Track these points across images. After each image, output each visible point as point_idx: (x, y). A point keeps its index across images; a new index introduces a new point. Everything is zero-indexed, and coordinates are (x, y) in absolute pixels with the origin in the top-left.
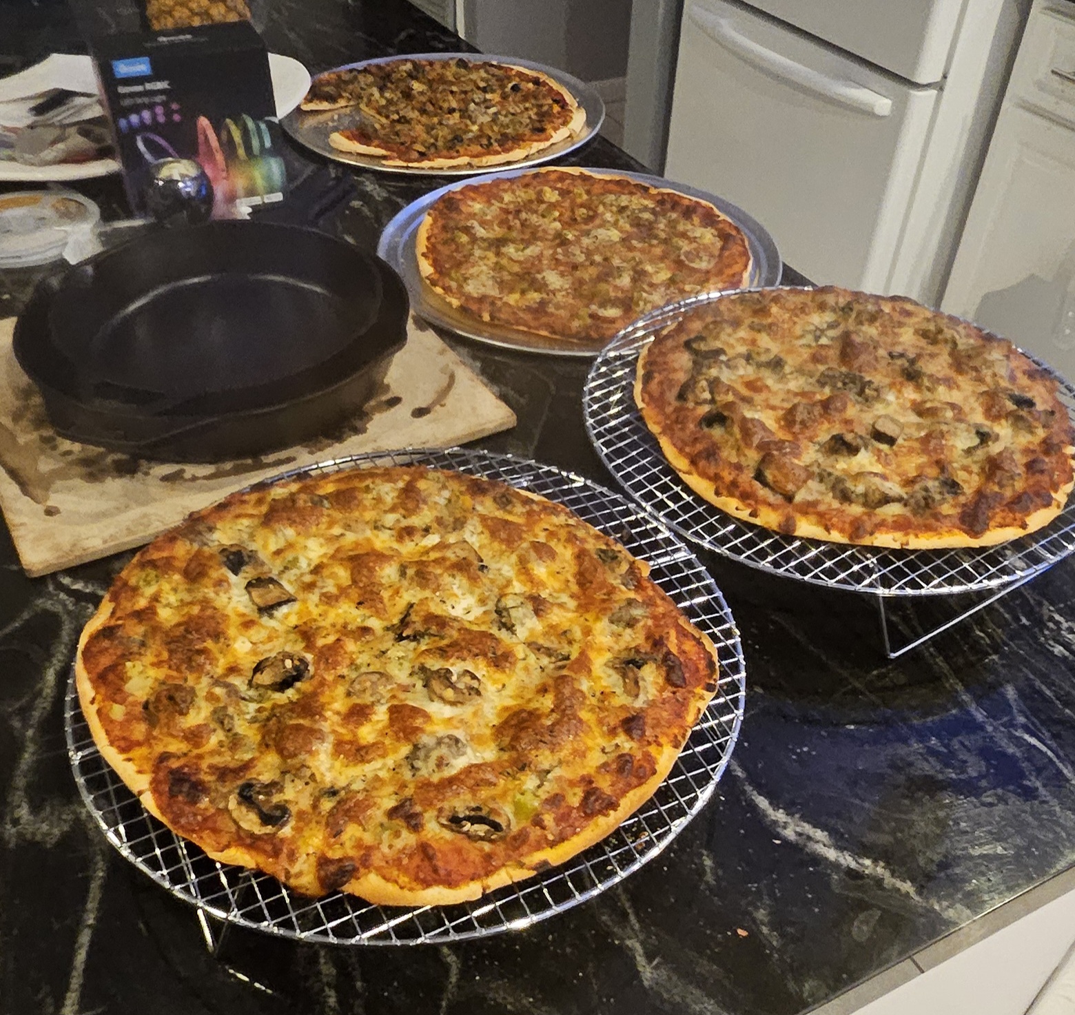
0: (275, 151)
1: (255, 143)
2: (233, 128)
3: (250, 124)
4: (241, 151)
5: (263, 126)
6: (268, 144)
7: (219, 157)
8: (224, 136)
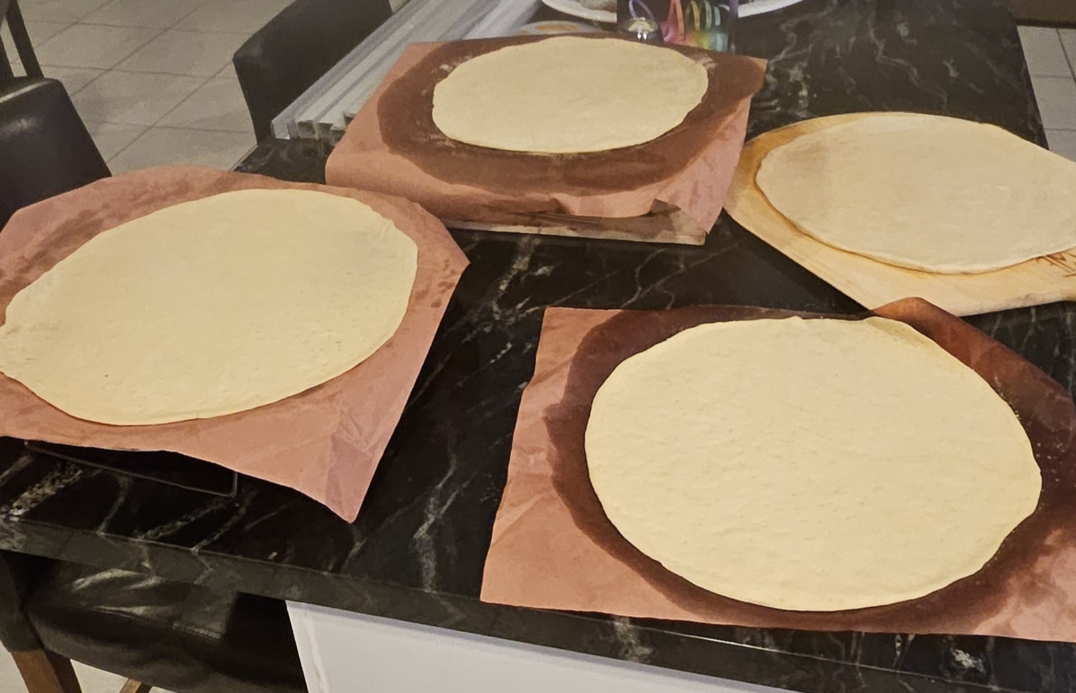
0: (722, 28)
1: (709, 21)
2: (695, 7)
3: (708, 7)
4: (697, 24)
5: (717, 11)
6: (718, 22)
7: (681, 25)
8: (688, 11)
